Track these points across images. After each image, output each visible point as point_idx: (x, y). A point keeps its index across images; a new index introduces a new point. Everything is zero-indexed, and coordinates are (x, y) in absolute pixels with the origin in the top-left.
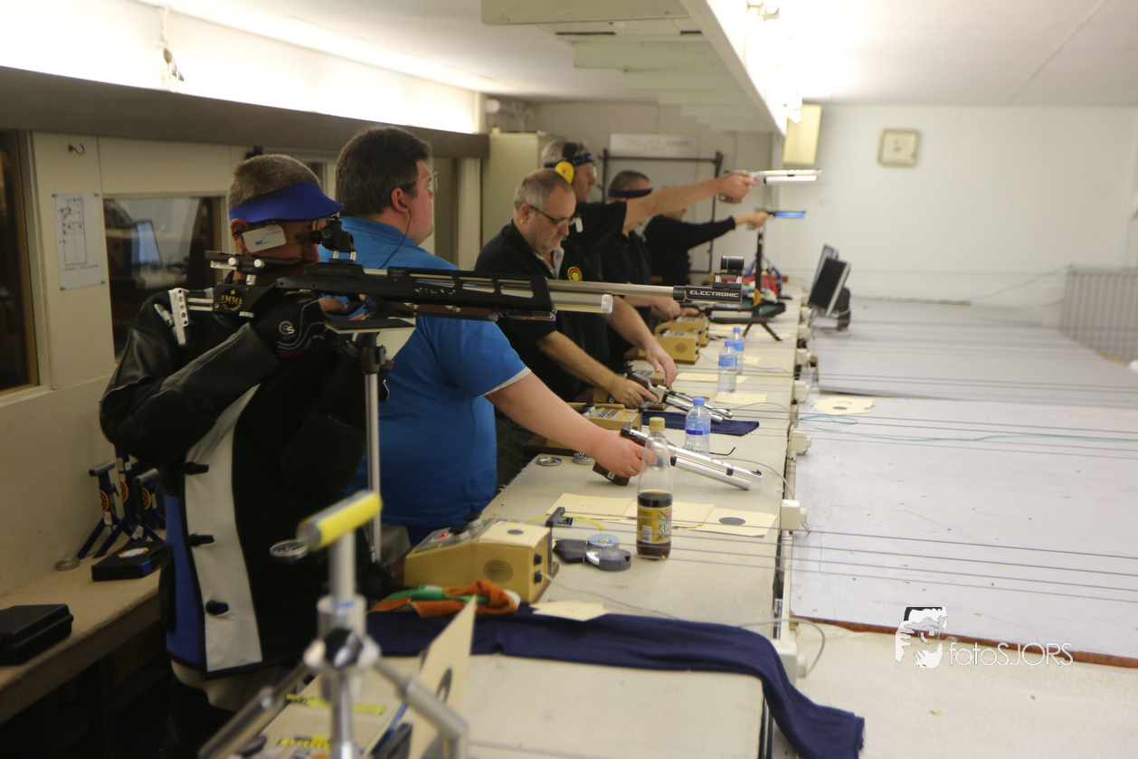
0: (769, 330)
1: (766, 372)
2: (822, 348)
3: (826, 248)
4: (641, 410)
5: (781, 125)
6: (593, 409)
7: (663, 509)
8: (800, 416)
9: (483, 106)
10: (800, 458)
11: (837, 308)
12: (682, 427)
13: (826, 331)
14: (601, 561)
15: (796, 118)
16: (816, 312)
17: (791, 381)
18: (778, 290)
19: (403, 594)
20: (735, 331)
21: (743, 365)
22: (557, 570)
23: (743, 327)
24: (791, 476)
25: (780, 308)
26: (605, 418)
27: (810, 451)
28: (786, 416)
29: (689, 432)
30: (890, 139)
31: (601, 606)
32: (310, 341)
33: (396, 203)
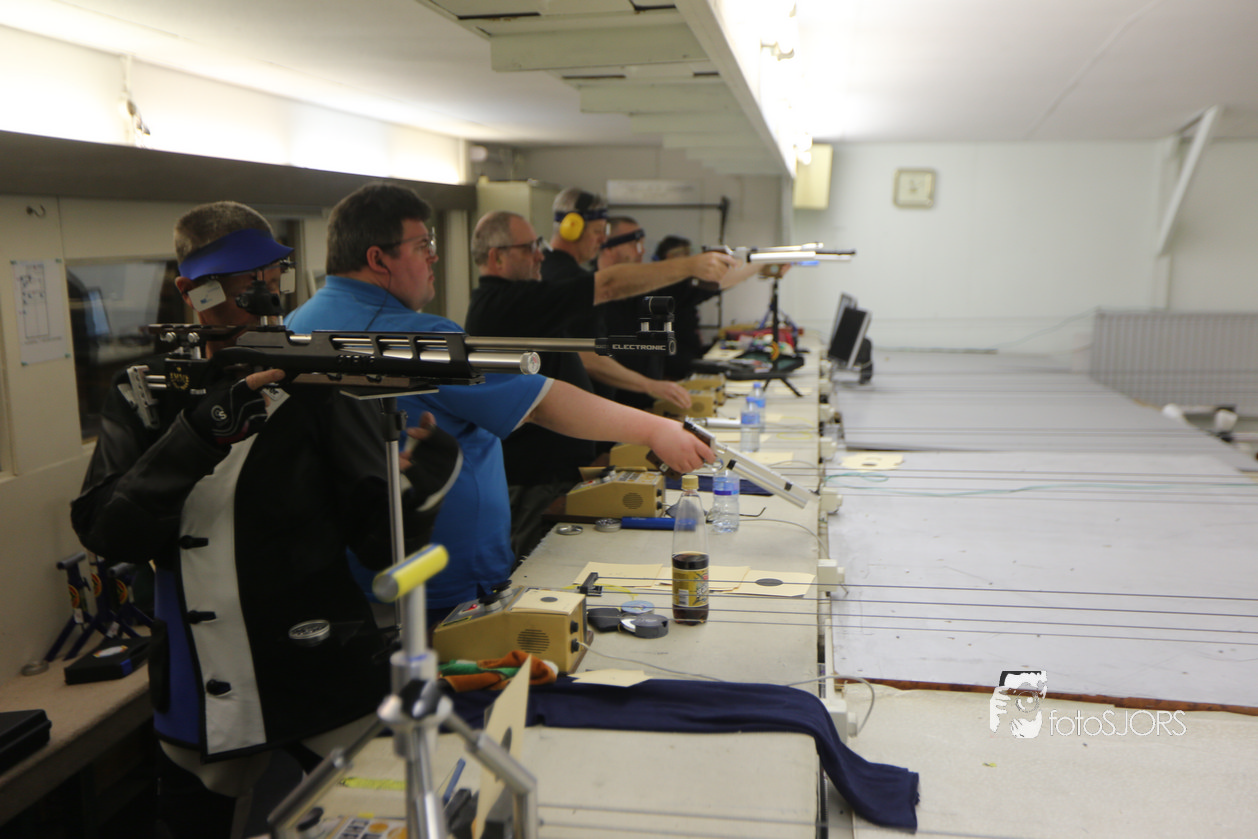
0: (789, 385)
1: (788, 429)
2: (845, 402)
3: (843, 297)
5: (791, 166)
6: (613, 473)
7: (699, 571)
8: (829, 473)
9: (468, 154)
10: (831, 518)
11: (859, 360)
12: (709, 490)
13: (848, 385)
14: (637, 626)
15: (806, 160)
16: (836, 365)
17: (816, 438)
18: (794, 342)
20: (755, 387)
21: (764, 423)
22: (592, 638)
23: (762, 383)
24: (826, 536)
25: (798, 361)
27: (842, 510)
28: (815, 472)
30: (905, 180)
31: (642, 672)
32: (247, 424)
33: (372, 263)
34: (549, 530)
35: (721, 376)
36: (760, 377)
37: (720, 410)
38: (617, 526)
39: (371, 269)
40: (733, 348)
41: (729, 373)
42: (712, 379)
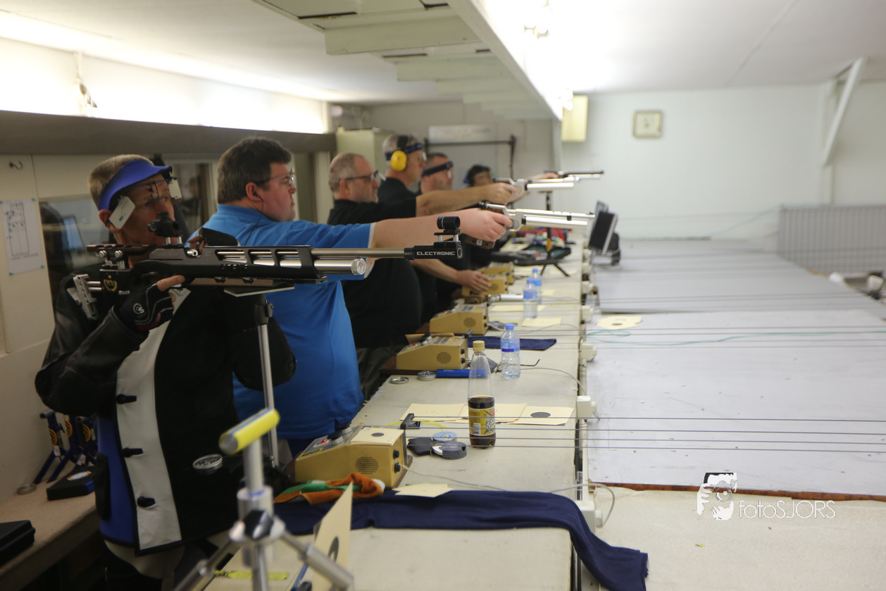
0: (560, 269)
1: (559, 301)
2: (601, 279)
3: (599, 203)
4: (466, 336)
5: (558, 113)
6: (430, 338)
7: (487, 410)
8: (588, 332)
9: (329, 111)
10: (589, 364)
11: (610, 249)
12: (498, 347)
13: (603, 266)
14: (444, 451)
15: (569, 107)
16: (595, 253)
17: (579, 307)
18: (564, 237)
19: (296, 488)
20: (534, 271)
21: (541, 297)
22: (411, 461)
23: (540, 268)
24: (583, 379)
25: (567, 251)
26: (439, 344)
27: (596, 358)
28: (577, 333)
29: (504, 350)
30: (641, 118)
31: (446, 485)
32: (159, 315)
33: (250, 194)
34: (385, 381)
35: (511, 264)
36: (539, 263)
37: (510, 288)
38: (433, 376)
39: (249, 199)
40: (521, 243)
41: (516, 261)
42: (505, 266)
